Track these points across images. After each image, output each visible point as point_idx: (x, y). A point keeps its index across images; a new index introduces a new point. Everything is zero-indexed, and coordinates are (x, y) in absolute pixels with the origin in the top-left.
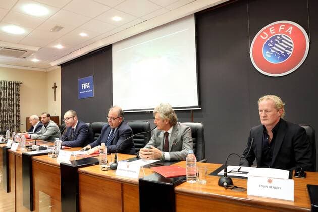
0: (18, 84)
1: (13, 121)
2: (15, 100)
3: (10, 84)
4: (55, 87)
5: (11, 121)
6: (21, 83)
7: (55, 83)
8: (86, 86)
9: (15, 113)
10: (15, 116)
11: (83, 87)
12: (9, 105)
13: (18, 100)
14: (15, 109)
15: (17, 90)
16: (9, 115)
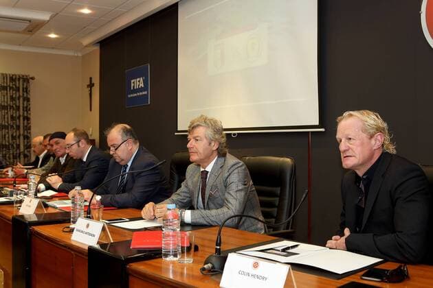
0: (26, 80)
1: (18, 146)
2: (21, 108)
3: (13, 79)
4: (91, 85)
5: (15, 145)
6: (33, 78)
7: (91, 78)
8: (138, 83)
9: (22, 132)
10: (22, 137)
11: (132, 85)
12: (12, 117)
13: (27, 109)
14: (22, 125)
15: (26, 90)
16: (12, 135)
